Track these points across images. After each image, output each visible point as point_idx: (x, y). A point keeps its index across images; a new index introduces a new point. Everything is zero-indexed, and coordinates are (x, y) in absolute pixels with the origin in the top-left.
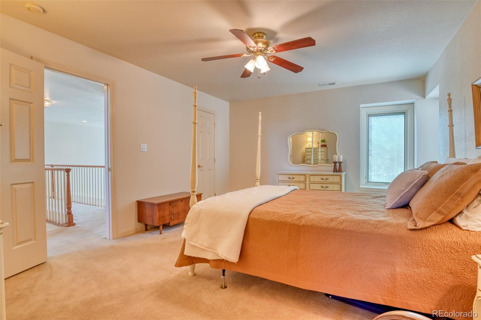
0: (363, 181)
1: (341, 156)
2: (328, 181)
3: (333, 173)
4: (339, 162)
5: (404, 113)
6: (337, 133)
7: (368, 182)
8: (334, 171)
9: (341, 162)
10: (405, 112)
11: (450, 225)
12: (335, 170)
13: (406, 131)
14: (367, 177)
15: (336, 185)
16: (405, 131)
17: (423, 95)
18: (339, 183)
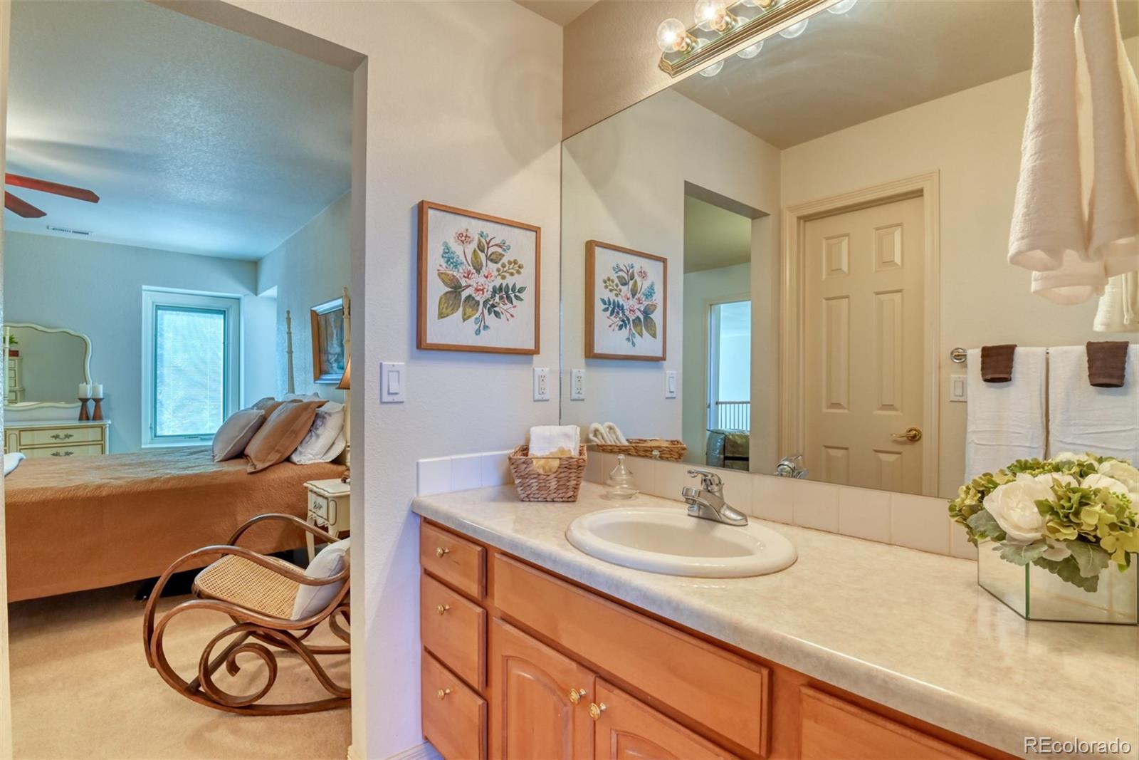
0: (146, 435)
1: (101, 387)
2: (71, 439)
3: (78, 422)
4: (94, 400)
5: (223, 312)
6: (88, 338)
7: (156, 436)
8: (81, 419)
9: (101, 399)
10: (225, 311)
11: (287, 464)
12: (84, 416)
13: (226, 343)
14: (154, 427)
15: (90, 447)
16: (224, 343)
17: (255, 291)
18: (99, 442)
